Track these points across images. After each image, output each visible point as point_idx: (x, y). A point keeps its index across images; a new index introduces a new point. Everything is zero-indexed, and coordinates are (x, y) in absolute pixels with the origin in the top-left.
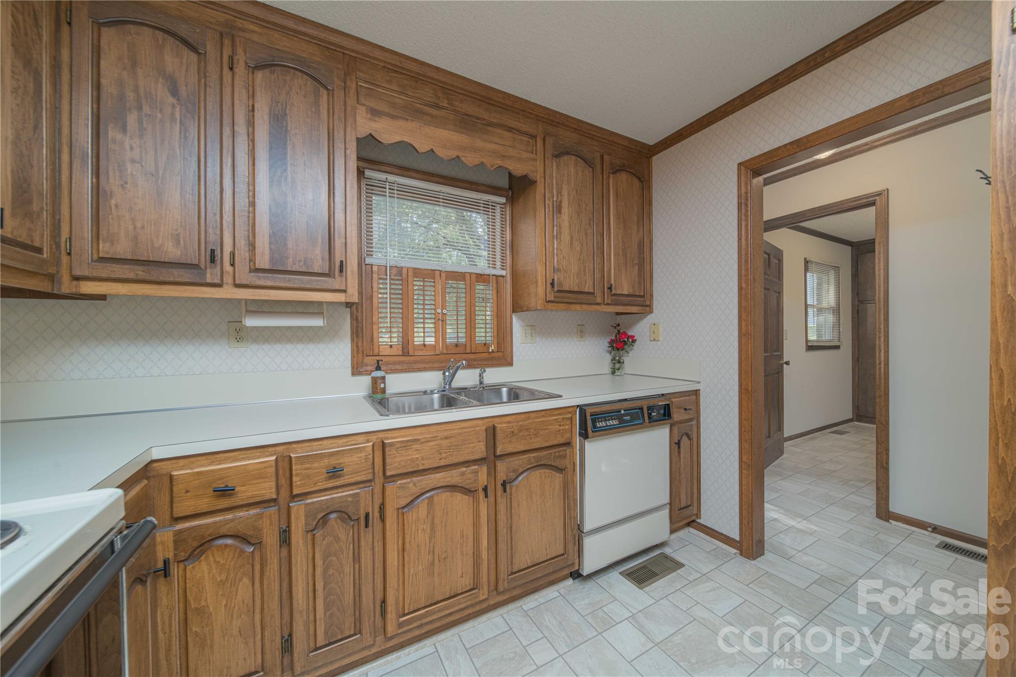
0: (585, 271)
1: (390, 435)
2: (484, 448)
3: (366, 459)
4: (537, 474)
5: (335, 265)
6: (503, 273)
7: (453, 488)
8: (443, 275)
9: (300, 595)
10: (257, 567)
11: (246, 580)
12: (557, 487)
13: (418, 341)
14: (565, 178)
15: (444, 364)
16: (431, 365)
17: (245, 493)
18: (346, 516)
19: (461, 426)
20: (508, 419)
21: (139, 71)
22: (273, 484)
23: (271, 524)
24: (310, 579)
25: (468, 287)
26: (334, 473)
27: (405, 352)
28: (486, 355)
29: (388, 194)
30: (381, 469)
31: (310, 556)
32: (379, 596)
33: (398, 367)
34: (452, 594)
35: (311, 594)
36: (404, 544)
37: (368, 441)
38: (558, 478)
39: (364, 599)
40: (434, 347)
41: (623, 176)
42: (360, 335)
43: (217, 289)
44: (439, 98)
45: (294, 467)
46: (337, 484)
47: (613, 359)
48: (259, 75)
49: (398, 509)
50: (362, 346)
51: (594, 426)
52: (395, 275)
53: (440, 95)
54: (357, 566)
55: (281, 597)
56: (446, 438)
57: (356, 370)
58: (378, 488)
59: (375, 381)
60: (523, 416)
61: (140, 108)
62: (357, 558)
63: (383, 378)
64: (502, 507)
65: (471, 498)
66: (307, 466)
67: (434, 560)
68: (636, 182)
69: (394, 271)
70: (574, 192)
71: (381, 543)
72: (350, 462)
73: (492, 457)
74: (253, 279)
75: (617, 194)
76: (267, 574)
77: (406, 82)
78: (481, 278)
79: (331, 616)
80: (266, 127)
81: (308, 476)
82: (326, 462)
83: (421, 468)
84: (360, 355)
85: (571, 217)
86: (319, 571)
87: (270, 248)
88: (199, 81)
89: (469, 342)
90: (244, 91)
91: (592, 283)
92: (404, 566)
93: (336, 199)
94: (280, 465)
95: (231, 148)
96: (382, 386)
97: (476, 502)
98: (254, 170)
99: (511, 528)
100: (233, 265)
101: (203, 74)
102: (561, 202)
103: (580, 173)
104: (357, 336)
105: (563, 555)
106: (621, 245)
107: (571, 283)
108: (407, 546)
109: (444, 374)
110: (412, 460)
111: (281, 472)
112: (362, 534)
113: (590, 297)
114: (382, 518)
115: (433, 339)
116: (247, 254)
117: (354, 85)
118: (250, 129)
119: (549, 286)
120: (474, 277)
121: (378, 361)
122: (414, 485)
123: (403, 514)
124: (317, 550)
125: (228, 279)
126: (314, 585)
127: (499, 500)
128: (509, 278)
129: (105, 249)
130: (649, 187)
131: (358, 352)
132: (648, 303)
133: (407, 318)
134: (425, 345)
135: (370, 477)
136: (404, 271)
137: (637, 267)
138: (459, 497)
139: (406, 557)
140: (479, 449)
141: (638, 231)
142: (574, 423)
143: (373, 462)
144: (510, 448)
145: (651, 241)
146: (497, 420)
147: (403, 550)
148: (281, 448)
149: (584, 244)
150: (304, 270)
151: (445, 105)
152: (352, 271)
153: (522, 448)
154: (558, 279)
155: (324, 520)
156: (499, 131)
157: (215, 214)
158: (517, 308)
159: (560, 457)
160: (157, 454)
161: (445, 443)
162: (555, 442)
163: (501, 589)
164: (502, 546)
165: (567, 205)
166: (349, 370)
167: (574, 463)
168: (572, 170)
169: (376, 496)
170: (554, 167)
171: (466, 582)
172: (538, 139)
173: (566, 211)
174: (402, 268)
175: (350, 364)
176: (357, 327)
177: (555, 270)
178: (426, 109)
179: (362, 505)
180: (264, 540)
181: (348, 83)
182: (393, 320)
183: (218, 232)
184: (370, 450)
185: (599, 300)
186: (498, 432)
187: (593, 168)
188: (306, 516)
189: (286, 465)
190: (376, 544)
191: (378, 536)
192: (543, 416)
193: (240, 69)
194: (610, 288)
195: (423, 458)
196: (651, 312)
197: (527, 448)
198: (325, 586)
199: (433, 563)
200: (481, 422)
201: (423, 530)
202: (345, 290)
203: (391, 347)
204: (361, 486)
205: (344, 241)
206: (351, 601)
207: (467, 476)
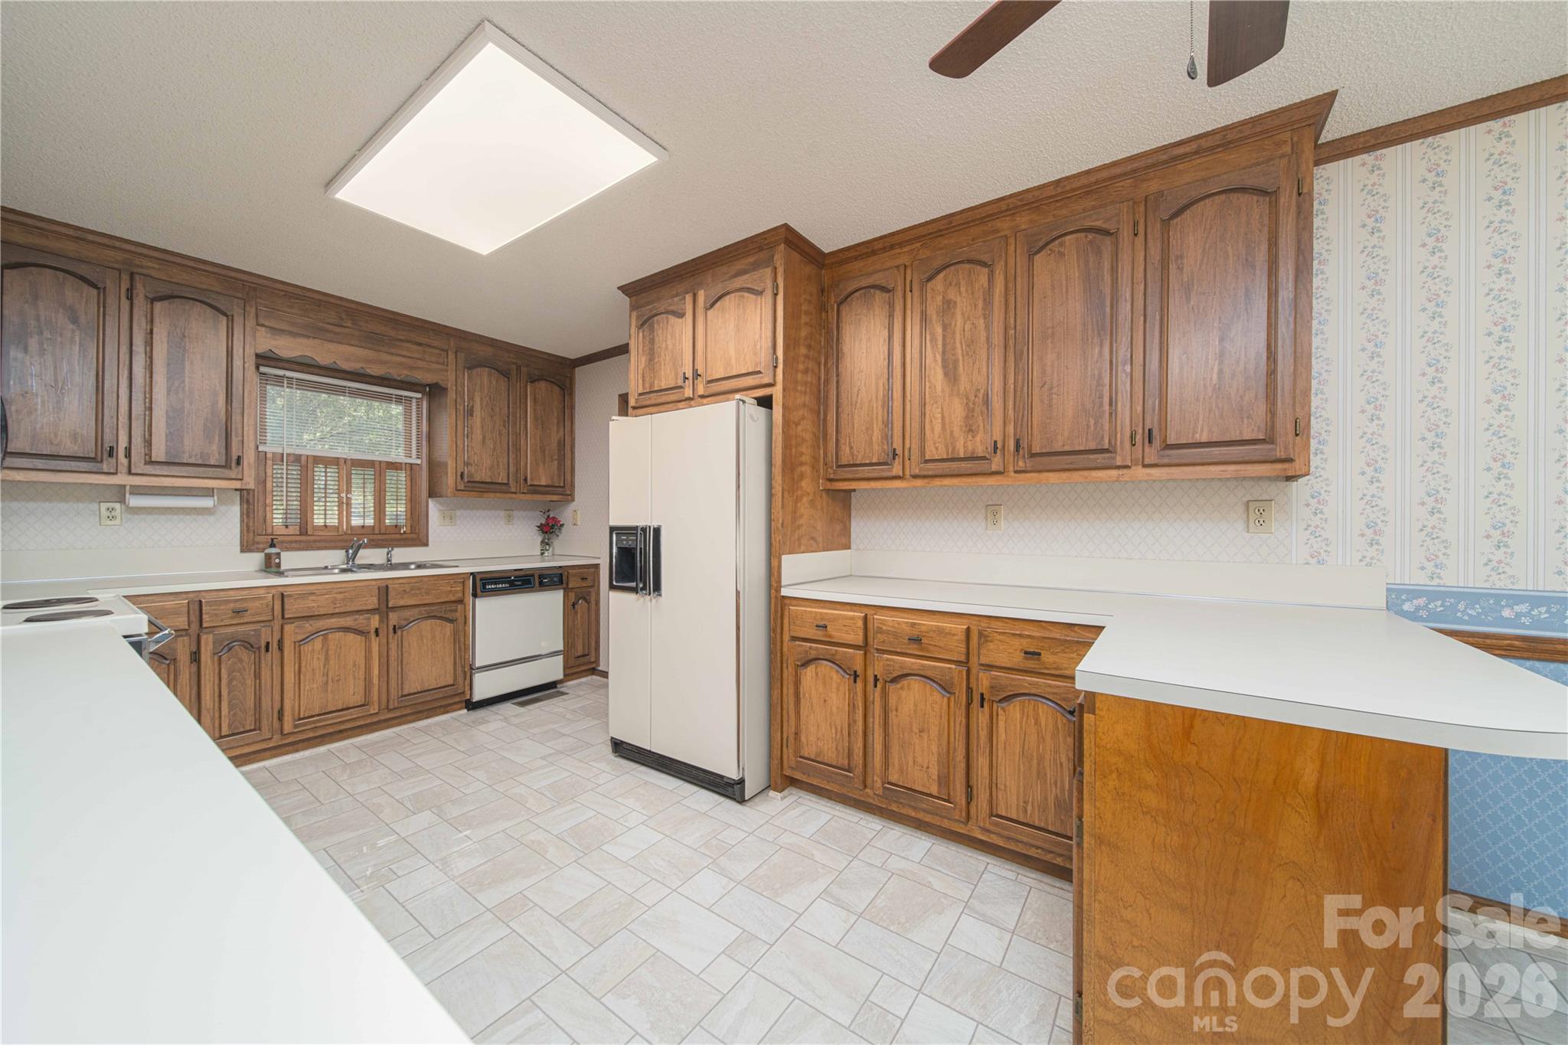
0: (498, 465)
1: (289, 589)
2: (376, 601)
3: (267, 605)
4: (428, 624)
5: (231, 460)
6: (419, 462)
7: (346, 629)
8: (349, 462)
9: (208, 698)
10: (173, 675)
12: (448, 633)
13: (318, 521)
14: (478, 387)
15: (344, 544)
16: (333, 544)
18: (248, 645)
20: (401, 581)
21: (41, 304)
22: (186, 619)
23: (184, 646)
24: (216, 688)
25: (378, 474)
26: (237, 612)
27: (303, 531)
28: (398, 536)
29: (285, 385)
30: (280, 613)
31: (217, 671)
32: (277, 706)
33: (294, 545)
34: (345, 707)
35: (217, 699)
36: (300, 668)
37: (268, 593)
38: (449, 627)
39: (264, 704)
40: (337, 528)
41: (543, 385)
42: (251, 516)
43: (112, 476)
44: (342, 319)
45: (204, 608)
46: (242, 621)
47: (542, 542)
48: (158, 305)
49: (295, 642)
50: (253, 526)
51: (484, 588)
52: (293, 462)
53: (344, 316)
54: (258, 681)
55: (190, 698)
56: (341, 593)
57: (246, 548)
58: (277, 628)
59: (268, 557)
60: (416, 580)
61: (41, 333)
62: (257, 675)
63: (278, 555)
64: (393, 646)
65: (363, 638)
66: (216, 607)
67: (327, 681)
68: (556, 389)
69: (292, 458)
70: (488, 399)
71: (279, 669)
72: (252, 607)
73: (385, 609)
74: (150, 469)
75: (535, 399)
76: (179, 681)
77: (307, 306)
78: (394, 466)
79: (235, 715)
80: (165, 346)
81: (216, 615)
82: (232, 605)
83: (317, 613)
84: (251, 535)
85: (483, 420)
86: (224, 682)
87: (166, 445)
88: (99, 311)
89: (377, 524)
90: (143, 320)
91: (506, 475)
92: (300, 683)
93: (234, 404)
94: (191, 606)
95: (127, 363)
96: (277, 561)
97: (368, 641)
98: (151, 381)
99: (402, 662)
100: (128, 458)
101: (102, 304)
102: (473, 407)
103: (494, 383)
104: (248, 517)
105: (453, 685)
106: (538, 442)
107: (482, 475)
108: (303, 669)
109: (347, 551)
110: (309, 608)
111: (191, 612)
112: (263, 658)
113: (504, 487)
114: (281, 648)
115: (337, 521)
116: (143, 450)
117: (253, 310)
118: (148, 349)
119: (459, 477)
120: (383, 465)
121: (272, 540)
122: (309, 626)
123: (300, 646)
124: (223, 666)
125: (123, 469)
126: (220, 692)
127: (391, 640)
128: (425, 466)
130: (571, 394)
131: (248, 531)
132: (569, 492)
133: (306, 501)
134: (326, 526)
135: (270, 618)
136: (303, 459)
137: (556, 463)
138: (351, 636)
139: (302, 677)
140: (373, 602)
141: (558, 431)
142: (466, 586)
143: (273, 608)
144: (402, 603)
145: (573, 440)
146: (390, 582)
147: (300, 672)
149: (498, 442)
150: (200, 462)
151: (349, 325)
152: (249, 463)
153: (413, 603)
154: (469, 472)
155: (229, 646)
156: (406, 345)
157: (112, 417)
158: (432, 493)
159: (451, 611)
161: (339, 596)
162: (447, 600)
163: (391, 707)
164: (393, 675)
165: (479, 409)
166: (239, 548)
167: (465, 616)
168: (486, 379)
169: (275, 633)
170: (466, 377)
171: (358, 699)
172: (450, 353)
173: (479, 414)
174: (300, 455)
175: (239, 542)
176: (248, 509)
177: (467, 464)
178: (330, 327)
179: (263, 637)
180: (178, 658)
181: (247, 309)
182: (289, 503)
183: (115, 432)
184: (271, 599)
185: (513, 490)
186: (390, 590)
187: (508, 378)
188: (214, 642)
189: (197, 607)
190: (274, 667)
191: (277, 662)
192: (435, 580)
193: (140, 302)
194: (526, 480)
195: (318, 607)
196: (573, 500)
197: (418, 603)
198: (229, 693)
199: (327, 683)
200: (374, 583)
201: (318, 658)
202: (241, 480)
203: (287, 526)
204: (262, 624)
205: (240, 438)
206: (252, 706)
207: (360, 621)
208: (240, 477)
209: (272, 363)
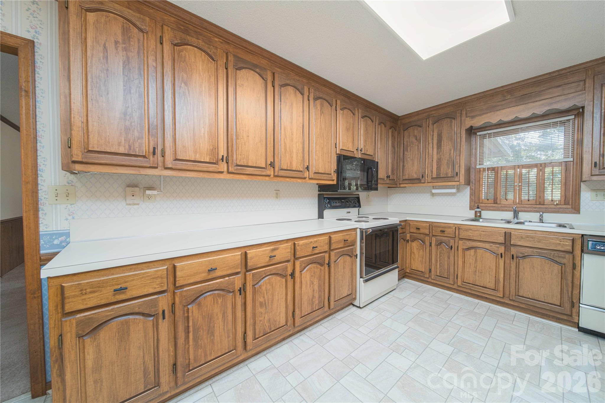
3: (453, 231)
5: (455, 174)
6: (572, 159)
7: (486, 249)
8: (521, 167)
9: (433, 260)
10: (424, 249)
11: (422, 250)
17: (422, 231)
18: (446, 245)
19: (493, 229)
21: (410, 137)
22: (428, 230)
23: (428, 240)
24: (436, 257)
26: (443, 231)
27: (495, 202)
28: (553, 206)
30: (458, 235)
31: (436, 252)
32: (456, 273)
33: (491, 208)
34: (484, 286)
35: (436, 261)
37: (454, 226)
42: (474, 195)
44: (505, 96)
45: (433, 228)
46: (444, 235)
48: (436, 125)
49: (463, 249)
50: (474, 199)
51: (594, 248)
52: (490, 171)
54: (449, 260)
56: (484, 231)
57: (471, 208)
58: (456, 240)
59: (477, 212)
61: (410, 146)
62: (449, 258)
63: (481, 211)
64: (513, 265)
65: (494, 255)
66: (436, 228)
69: (491, 169)
71: (457, 258)
72: (448, 230)
73: (508, 245)
76: (426, 251)
79: (441, 269)
80: (437, 138)
81: (437, 231)
82: (441, 229)
83: (473, 239)
84: (473, 203)
86: (438, 256)
87: (436, 171)
89: (538, 199)
90: (431, 131)
93: (456, 152)
95: (428, 147)
96: (480, 213)
97: (497, 258)
98: (433, 151)
99: (518, 276)
100: (427, 177)
104: (472, 196)
108: (466, 261)
110: (469, 236)
111: (430, 229)
112: (450, 251)
114: (457, 249)
115: (513, 197)
116: (431, 174)
117: (465, 112)
118: (432, 141)
121: (478, 205)
122: (469, 244)
123: (465, 251)
124: (438, 250)
125: (426, 181)
126: (437, 259)
128: (577, 161)
129: (404, 178)
131: (472, 201)
133: (496, 188)
135: (454, 237)
136: (496, 169)
138: (489, 254)
139: (465, 265)
140: (501, 239)
142: (576, 243)
143: (455, 232)
144: (520, 244)
146: (514, 230)
148: (430, 223)
150: (446, 176)
151: (508, 97)
152: (462, 174)
155: (441, 243)
157: (424, 165)
160: (408, 219)
161: (482, 233)
162: (557, 249)
163: (511, 298)
166: (469, 208)
167: (575, 264)
169: (456, 242)
171: (491, 286)
174: (495, 167)
175: (469, 206)
176: (472, 192)
179: (451, 243)
180: (426, 243)
181: (462, 113)
182: (489, 189)
183: (424, 169)
184: (455, 229)
186: (512, 235)
188: (436, 241)
189: (431, 227)
190: (455, 257)
191: (457, 255)
192: (547, 235)
193: (431, 126)
195: (473, 236)
197: (531, 246)
198: (440, 261)
199: (476, 271)
200: (504, 230)
201: (472, 259)
202: (459, 181)
203: (488, 200)
204: (452, 238)
205: (459, 165)
206: (447, 268)
207: (494, 247)
208: (458, 180)
209: (483, 129)
